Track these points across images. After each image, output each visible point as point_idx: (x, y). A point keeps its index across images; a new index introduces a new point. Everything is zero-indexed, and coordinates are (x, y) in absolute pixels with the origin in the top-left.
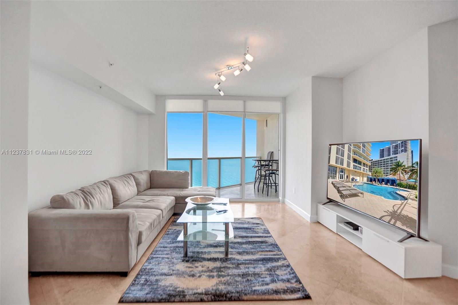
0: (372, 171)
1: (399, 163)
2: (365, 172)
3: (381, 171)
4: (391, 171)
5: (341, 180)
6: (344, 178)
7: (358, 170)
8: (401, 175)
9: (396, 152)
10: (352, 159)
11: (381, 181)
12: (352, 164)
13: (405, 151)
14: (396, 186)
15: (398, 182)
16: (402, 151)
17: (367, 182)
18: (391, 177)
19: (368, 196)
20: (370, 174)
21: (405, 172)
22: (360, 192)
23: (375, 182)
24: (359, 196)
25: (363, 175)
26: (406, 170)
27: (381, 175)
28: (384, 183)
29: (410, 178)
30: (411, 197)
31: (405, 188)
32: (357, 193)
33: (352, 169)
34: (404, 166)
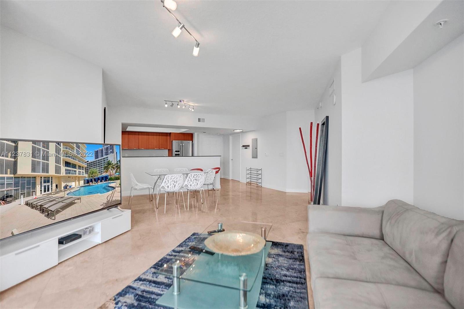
0: (89, 172)
1: (109, 162)
2: (81, 175)
3: (97, 171)
4: (104, 169)
5: (47, 193)
6: (52, 189)
7: (72, 174)
8: (111, 171)
9: (107, 154)
10: (63, 163)
11: (97, 180)
12: (63, 169)
13: (112, 152)
14: (108, 181)
15: (109, 177)
16: (111, 152)
17: (84, 185)
18: (104, 174)
19: (85, 198)
20: (87, 176)
21: (113, 168)
22: (75, 199)
23: (92, 182)
24: (76, 203)
25: (79, 179)
26: (114, 166)
27: (97, 174)
28: (99, 181)
29: (116, 172)
30: (117, 186)
31: (114, 180)
32: (73, 201)
33: (64, 174)
34: (113, 164)
